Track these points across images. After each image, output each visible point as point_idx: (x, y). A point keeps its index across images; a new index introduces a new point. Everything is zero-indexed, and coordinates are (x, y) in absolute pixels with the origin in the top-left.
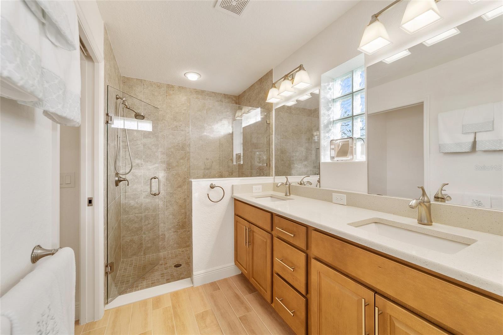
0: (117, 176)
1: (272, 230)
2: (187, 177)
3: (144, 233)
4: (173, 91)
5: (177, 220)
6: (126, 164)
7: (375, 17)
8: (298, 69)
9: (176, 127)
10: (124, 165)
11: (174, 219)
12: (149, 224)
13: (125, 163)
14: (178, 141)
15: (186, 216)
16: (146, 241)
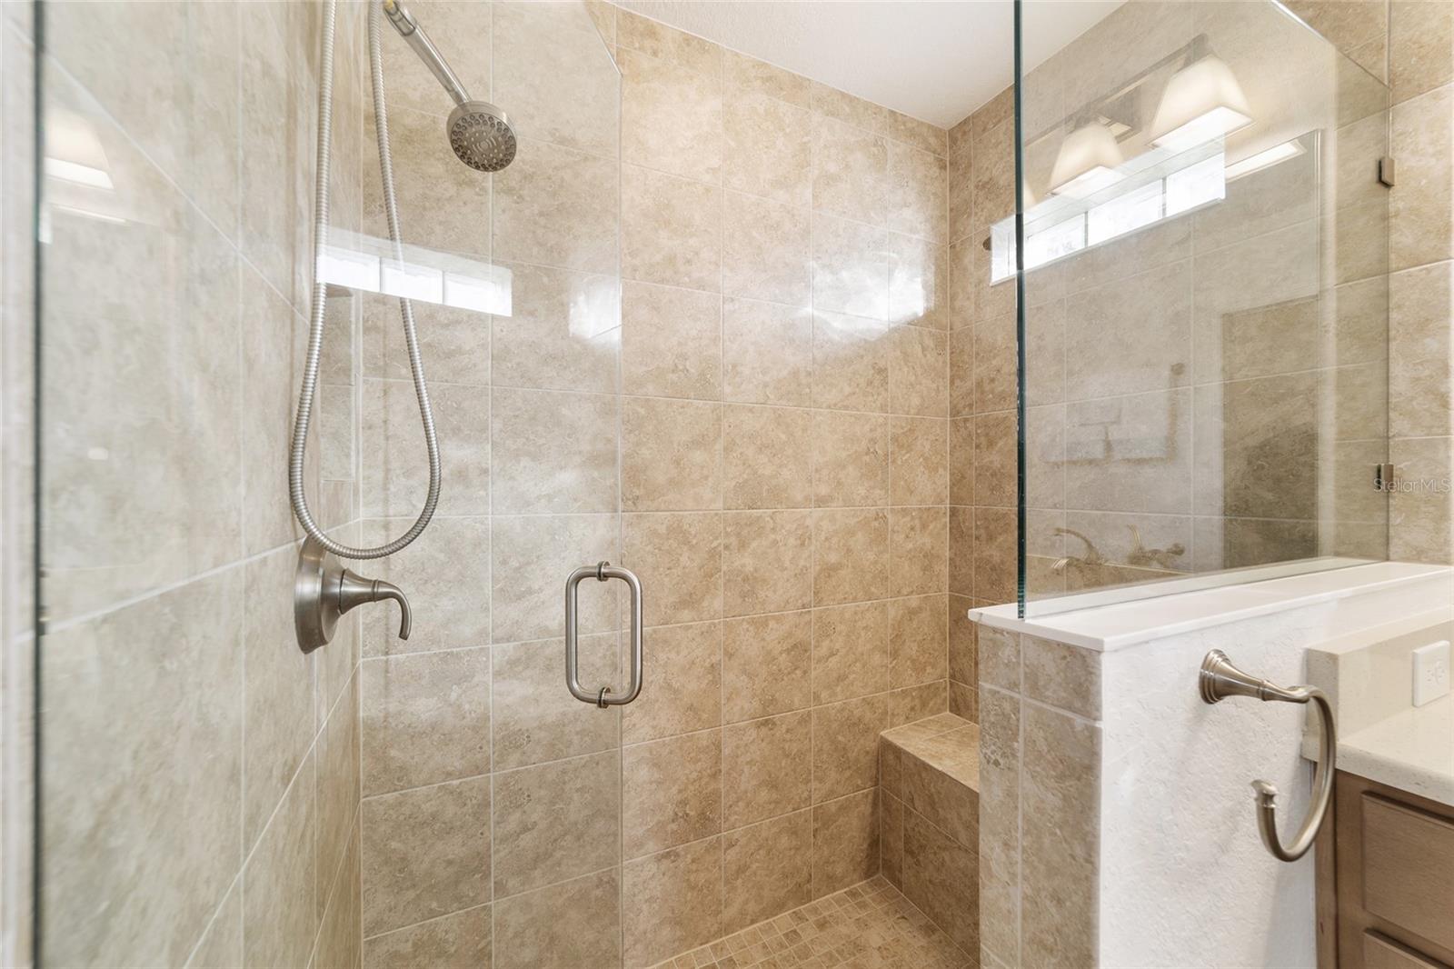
0: (314, 568)
2: (726, 547)
3: (501, 889)
4: (655, 53)
5: (674, 790)
6: (387, 471)
10: (379, 476)
11: (659, 783)
12: (526, 829)
13: (386, 462)
14: (680, 344)
15: (718, 760)
16: (510, 934)
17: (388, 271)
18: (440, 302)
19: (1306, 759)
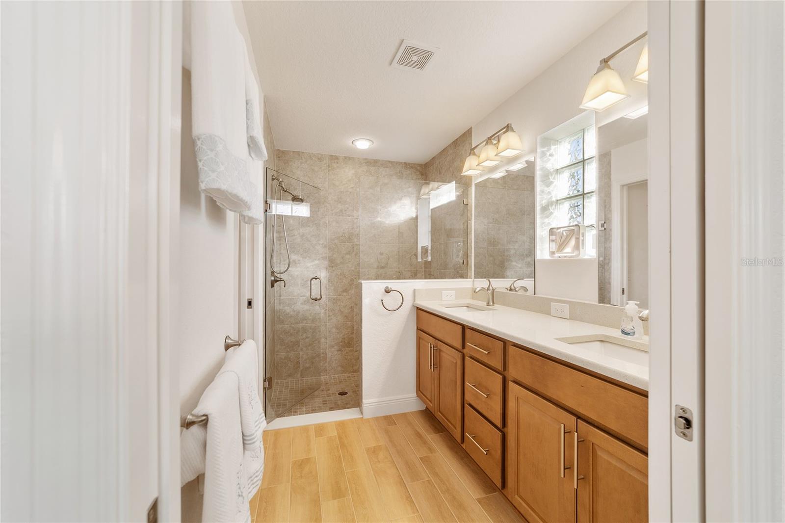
0: (273, 276)
1: (464, 346)
2: (355, 278)
3: (302, 349)
4: (337, 163)
5: (342, 335)
6: (280, 260)
7: (605, 62)
8: (505, 129)
9: (341, 211)
10: (279, 261)
11: (338, 333)
12: (307, 338)
13: (280, 258)
14: (344, 230)
15: (353, 330)
16: (304, 360)
17: (278, 206)
18: (291, 215)
19: (415, 306)
